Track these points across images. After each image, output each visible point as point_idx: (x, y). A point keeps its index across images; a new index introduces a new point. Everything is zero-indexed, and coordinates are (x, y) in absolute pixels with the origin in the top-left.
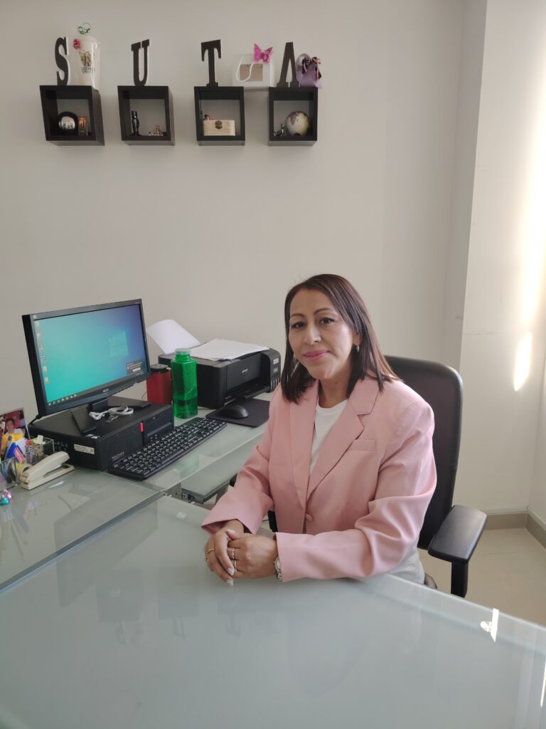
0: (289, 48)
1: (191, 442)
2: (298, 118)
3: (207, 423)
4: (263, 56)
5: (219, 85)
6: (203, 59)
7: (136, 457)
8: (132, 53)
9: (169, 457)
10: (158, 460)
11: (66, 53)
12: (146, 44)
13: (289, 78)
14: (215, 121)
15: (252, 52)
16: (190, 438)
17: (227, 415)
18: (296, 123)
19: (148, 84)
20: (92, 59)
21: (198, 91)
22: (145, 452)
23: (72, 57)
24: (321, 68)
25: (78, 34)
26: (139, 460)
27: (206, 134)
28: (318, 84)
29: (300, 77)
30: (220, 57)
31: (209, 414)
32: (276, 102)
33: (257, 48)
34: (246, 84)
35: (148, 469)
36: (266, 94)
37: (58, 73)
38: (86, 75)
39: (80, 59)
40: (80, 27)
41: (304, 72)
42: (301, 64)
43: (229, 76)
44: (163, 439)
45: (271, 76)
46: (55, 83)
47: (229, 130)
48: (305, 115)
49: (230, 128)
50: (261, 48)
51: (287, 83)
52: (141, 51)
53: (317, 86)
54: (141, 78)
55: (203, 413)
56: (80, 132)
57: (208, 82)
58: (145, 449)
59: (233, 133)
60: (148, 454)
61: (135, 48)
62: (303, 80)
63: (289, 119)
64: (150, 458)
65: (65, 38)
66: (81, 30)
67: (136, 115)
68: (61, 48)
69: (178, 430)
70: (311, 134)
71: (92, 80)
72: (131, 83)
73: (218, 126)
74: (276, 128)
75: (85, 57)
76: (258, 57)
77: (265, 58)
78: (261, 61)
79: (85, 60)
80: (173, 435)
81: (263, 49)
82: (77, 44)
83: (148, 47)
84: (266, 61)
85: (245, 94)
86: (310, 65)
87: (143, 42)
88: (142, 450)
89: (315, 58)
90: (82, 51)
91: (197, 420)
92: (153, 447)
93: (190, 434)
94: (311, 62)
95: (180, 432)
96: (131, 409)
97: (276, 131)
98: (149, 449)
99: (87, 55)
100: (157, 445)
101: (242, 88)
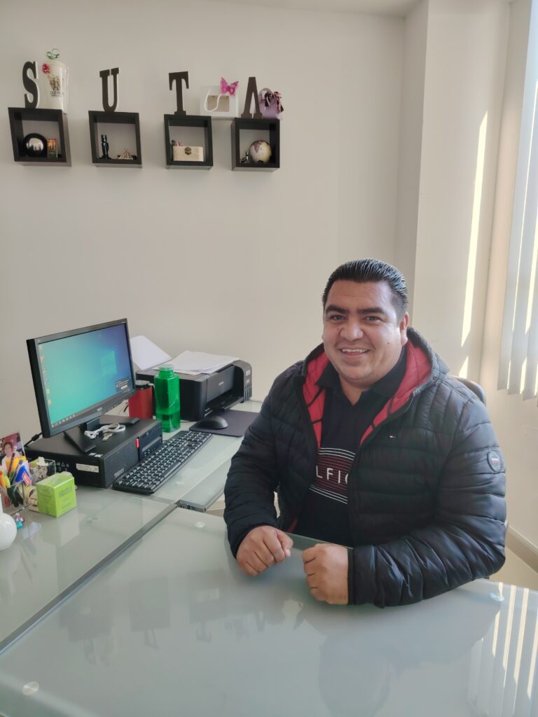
0: (252, 82)
1: (185, 455)
2: (261, 146)
3: (194, 436)
4: (230, 89)
5: (187, 114)
6: (171, 88)
7: (137, 473)
8: (101, 79)
9: (169, 469)
10: (160, 474)
11: (35, 77)
12: (115, 71)
13: (252, 110)
14: (185, 147)
15: (219, 84)
16: (183, 451)
17: (208, 426)
18: (260, 151)
19: (117, 110)
20: (61, 84)
21: (167, 117)
22: (144, 467)
23: (41, 81)
24: (283, 102)
25: (48, 59)
26: (141, 475)
27: (175, 159)
28: (280, 116)
29: (263, 109)
30: (187, 87)
31: (193, 427)
32: (242, 132)
33: (223, 82)
34: (213, 113)
35: (153, 484)
36: (230, 123)
37: (26, 96)
38: (55, 98)
39: (49, 82)
40: (49, 52)
41: (267, 105)
42: (264, 98)
43: (196, 105)
44: (157, 453)
45: (236, 108)
46: (22, 105)
47: (198, 156)
48: (268, 144)
49: (199, 154)
50: (227, 81)
51: (251, 115)
52: (110, 78)
53: (279, 118)
54: (111, 103)
55: (186, 426)
56: (48, 153)
57: (176, 110)
58: (143, 464)
59: (201, 159)
60: (148, 469)
61: (104, 75)
62: (266, 112)
63: (253, 147)
64: (151, 472)
65: (34, 62)
66: (49, 55)
67: (106, 139)
68: (29, 72)
69: (169, 444)
70: (274, 161)
71: (60, 103)
72: (101, 109)
73: (188, 152)
74: (242, 155)
75: (54, 81)
76: (225, 89)
77: (232, 91)
78: (228, 94)
79: (54, 84)
80: (165, 450)
81: (229, 83)
82: (46, 68)
83: (118, 75)
84: (232, 93)
85: (213, 124)
86: (272, 98)
87: (112, 70)
88: (140, 465)
89: (277, 93)
90: (51, 76)
91: (183, 433)
92: (150, 462)
93: (182, 447)
94: (273, 96)
95: (171, 445)
96: (122, 426)
97: (241, 158)
98: (147, 464)
99: (56, 80)
100: (153, 459)
101: (210, 117)
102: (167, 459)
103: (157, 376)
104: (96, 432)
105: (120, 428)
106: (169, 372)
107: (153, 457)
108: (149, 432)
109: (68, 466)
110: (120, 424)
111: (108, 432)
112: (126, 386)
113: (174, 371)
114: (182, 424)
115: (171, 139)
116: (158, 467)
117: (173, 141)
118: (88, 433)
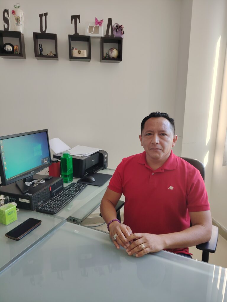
0: (110, 20)
1: (73, 195)
2: (114, 50)
3: (79, 185)
4: (99, 23)
5: (79, 35)
6: (72, 23)
8: (39, 18)
9: (64, 202)
11: (8, 16)
12: (46, 14)
13: (110, 33)
14: (77, 50)
15: (94, 21)
16: (72, 193)
17: (85, 181)
18: (113, 53)
19: (47, 32)
20: (21, 20)
21: (70, 36)
23: (11, 18)
24: (124, 30)
25: (15, 8)
26: (51, 204)
27: (73, 56)
29: (115, 33)
30: (80, 22)
31: (78, 181)
32: (104, 44)
33: (96, 19)
34: (92, 35)
35: (56, 209)
36: (99, 40)
37: (4, 25)
38: (18, 26)
39: (15, 19)
40: (15, 5)
41: (116, 31)
42: (115, 28)
43: (84, 30)
44: (60, 193)
45: (102, 32)
46: (2, 29)
47: (84, 55)
48: (117, 50)
51: (109, 35)
52: (44, 18)
53: (122, 37)
54: (44, 29)
55: (75, 180)
56: (14, 52)
57: (74, 33)
58: (52, 199)
61: (41, 16)
63: (110, 51)
65: (8, 9)
67: (41, 46)
68: (6, 14)
70: (119, 58)
71: (20, 29)
72: (39, 32)
73: (79, 52)
75: (17, 18)
76: (97, 23)
78: (98, 25)
79: (17, 20)
81: (99, 20)
82: (13, 12)
83: (47, 16)
84: (100, 25)
85: (91, 39)
87: (44, 13)
89: (121, 25)
90: (16, 16)
91: (74, 184)
92: (56, 198)
93: (72, 191)
94: (119, 27)
95: (67, 190)
96: (44, 180)
97: (104, 56)
98: (54, 199)
99: (18, 18)
100: (57, 197)
101: (90, 36)
102: (64, 197)
103: (62, 156)
104: (30, 183)
105: (43, 181)
106: (68, 155)
107: (58, 195)
108: (57, 183)
109: (15, 199)
110: (43, 179)
111: (37, 183)
112: (47, 161)
113: (70, 154)
114: (73, 179)
115: (72, 47)
116: (59, 201)
117: (73, 48)
118: (26, 183)
